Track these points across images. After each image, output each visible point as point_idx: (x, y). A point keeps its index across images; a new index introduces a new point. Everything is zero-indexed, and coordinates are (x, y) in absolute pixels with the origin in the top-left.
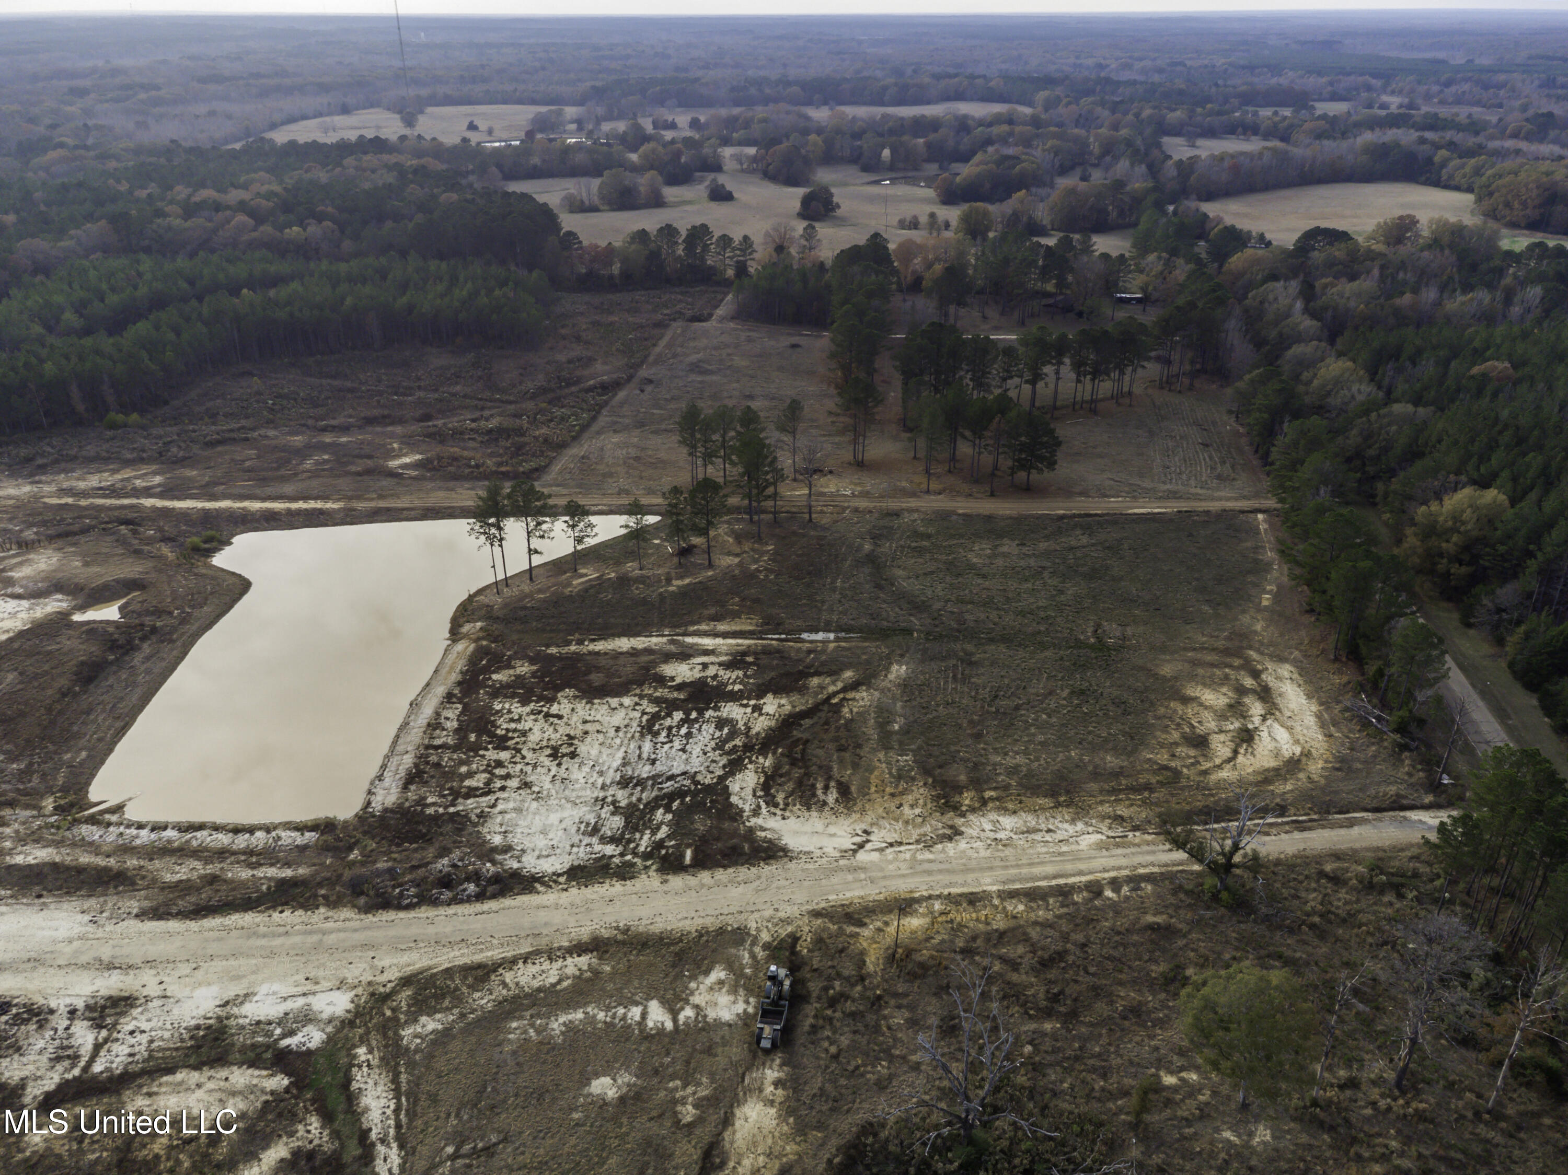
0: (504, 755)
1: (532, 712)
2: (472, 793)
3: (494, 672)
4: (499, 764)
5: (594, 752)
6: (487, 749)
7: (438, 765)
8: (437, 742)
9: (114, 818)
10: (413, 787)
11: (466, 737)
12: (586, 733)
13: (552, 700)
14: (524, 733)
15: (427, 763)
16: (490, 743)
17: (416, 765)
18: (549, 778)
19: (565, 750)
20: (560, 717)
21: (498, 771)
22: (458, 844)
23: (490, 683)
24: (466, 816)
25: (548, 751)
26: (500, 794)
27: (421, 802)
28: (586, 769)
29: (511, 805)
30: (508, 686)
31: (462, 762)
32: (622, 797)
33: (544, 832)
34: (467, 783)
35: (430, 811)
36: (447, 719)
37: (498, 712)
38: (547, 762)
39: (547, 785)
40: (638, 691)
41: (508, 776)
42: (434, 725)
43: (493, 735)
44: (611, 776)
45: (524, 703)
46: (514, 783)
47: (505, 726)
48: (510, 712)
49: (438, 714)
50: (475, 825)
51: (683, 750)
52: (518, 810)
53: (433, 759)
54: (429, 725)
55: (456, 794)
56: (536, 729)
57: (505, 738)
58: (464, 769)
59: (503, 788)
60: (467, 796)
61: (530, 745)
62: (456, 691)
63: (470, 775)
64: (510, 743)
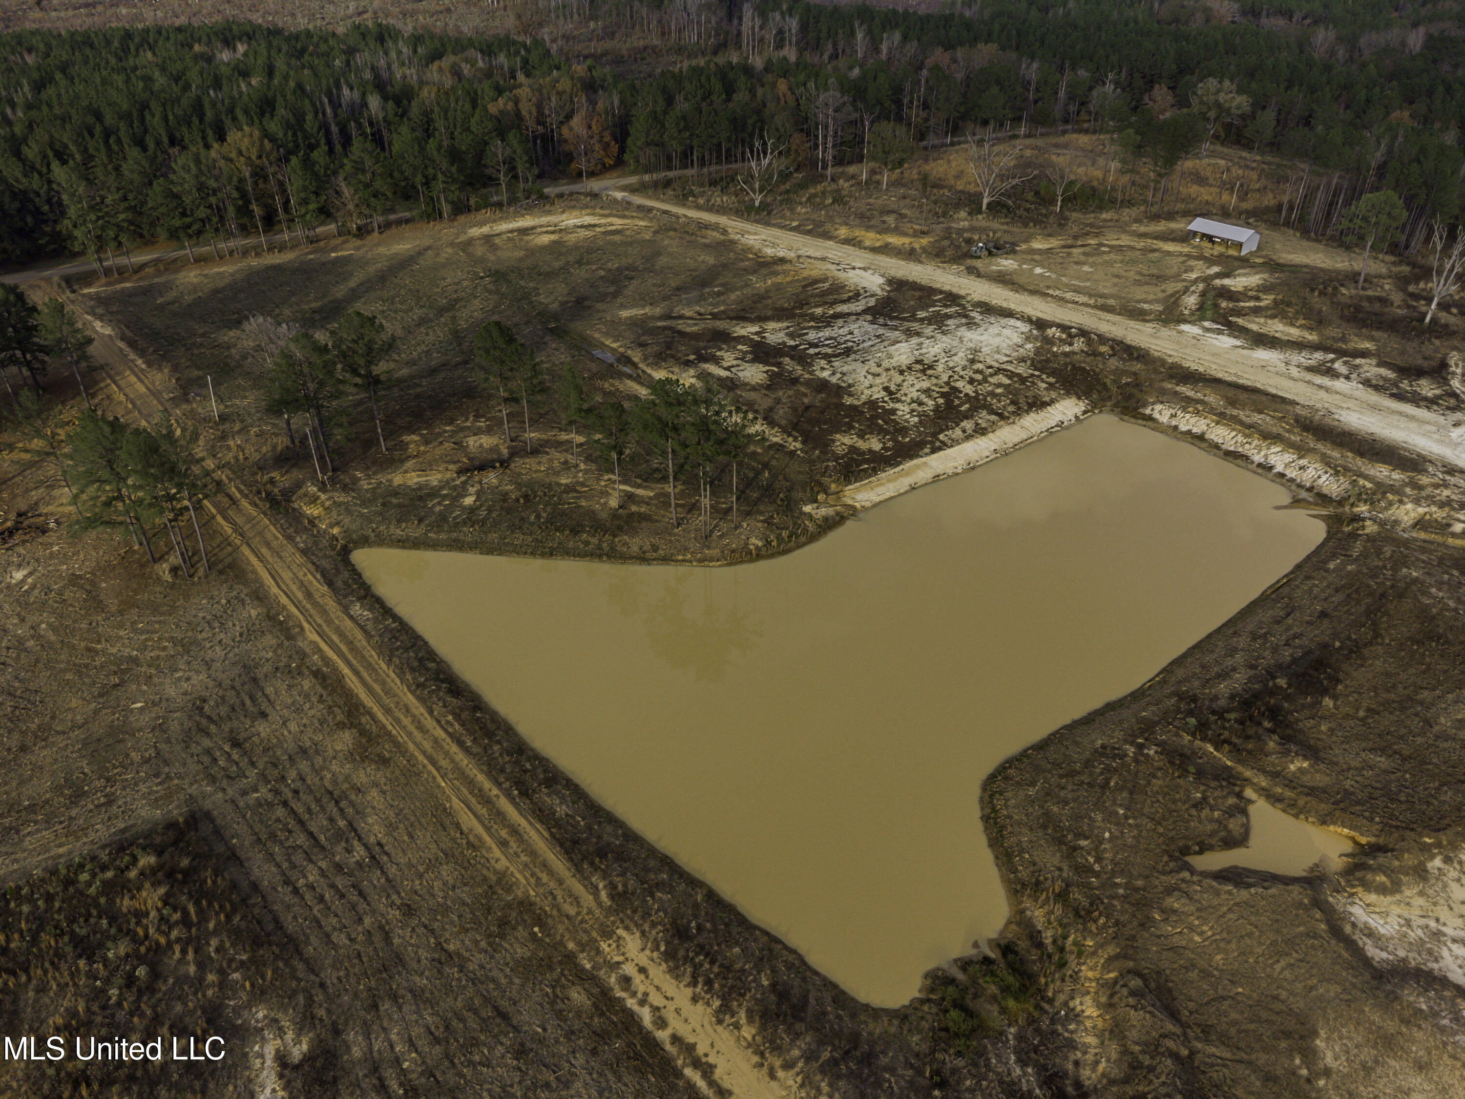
0: (960, 384)
1: (899, 401)
2: (1011, 375)
3: (870, 451)
4: (971, 381)
5: (904, 357)
6: (967, 395)
7: (1013, 402)
8: (993, 418)
9: (1304, 494)
10: (1047, 399)
11: (969, 409)
12: (888, 370)
13: (872, 404)
14: (927, 392)
15: (1019, 408)
16: (959, 398)
17: (1027, 412)
18: (955, 358)
19: (919, 367)
20: (886, 389)
21: (979, 377)
22: (1055, 355)
23: (890, 444)
24: (1032, 364)
25: (929, 372)
26: (996, 365)
27: (1051, 386)
28: (924, 351)
29: (997, 356)
30: (881, 431)
31: (993, 394)
32: (929, 330)
33: (999, 335)
34: (1008, 382)
35: (1052, 380)
36: (964, 431)
37: (919, 416)
38: (940, 368)
39: (961, 354)
40: (807, 376)
41: (977, 371)
42: (981, 431)
43: (949, 404)
44: (915, 340)
45: (894, 411)
46: (980, 366)
47: (931, 403)
48: (913, 411)
49: (968, 438)
50: (1033, 360)
51: (851, 333)
52: (998, 352)
53: (1011, 408)
54: (983, 434)
55: (1023, 380)
56: (917, 387)
57: (943, 395)
58: (999, 390)
59: (991, 367)
60: (1018, 375)
61: (934, 381)
62: (927, 450)
63: (999, 385)
64: (946, 389)
